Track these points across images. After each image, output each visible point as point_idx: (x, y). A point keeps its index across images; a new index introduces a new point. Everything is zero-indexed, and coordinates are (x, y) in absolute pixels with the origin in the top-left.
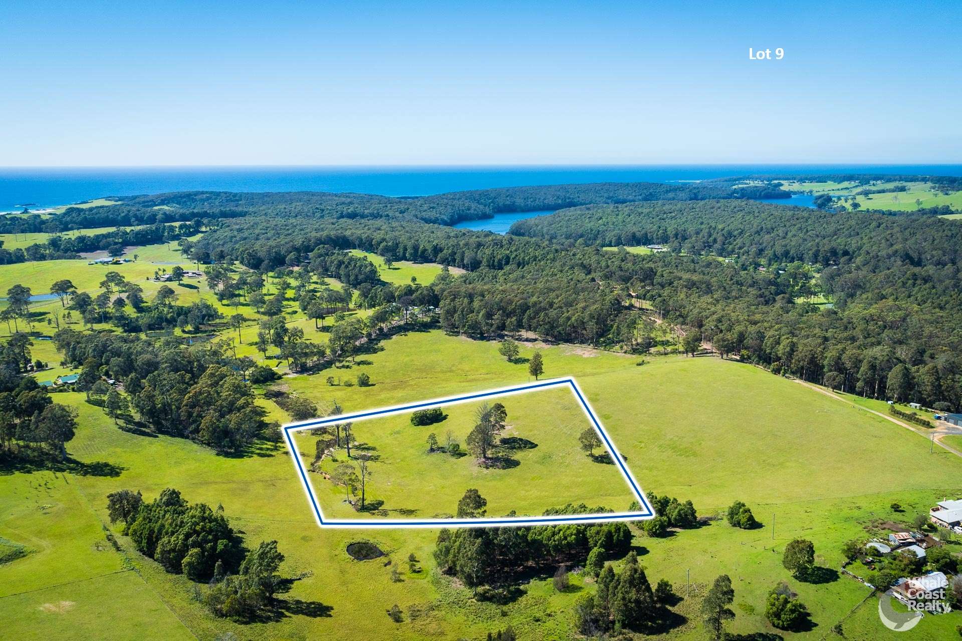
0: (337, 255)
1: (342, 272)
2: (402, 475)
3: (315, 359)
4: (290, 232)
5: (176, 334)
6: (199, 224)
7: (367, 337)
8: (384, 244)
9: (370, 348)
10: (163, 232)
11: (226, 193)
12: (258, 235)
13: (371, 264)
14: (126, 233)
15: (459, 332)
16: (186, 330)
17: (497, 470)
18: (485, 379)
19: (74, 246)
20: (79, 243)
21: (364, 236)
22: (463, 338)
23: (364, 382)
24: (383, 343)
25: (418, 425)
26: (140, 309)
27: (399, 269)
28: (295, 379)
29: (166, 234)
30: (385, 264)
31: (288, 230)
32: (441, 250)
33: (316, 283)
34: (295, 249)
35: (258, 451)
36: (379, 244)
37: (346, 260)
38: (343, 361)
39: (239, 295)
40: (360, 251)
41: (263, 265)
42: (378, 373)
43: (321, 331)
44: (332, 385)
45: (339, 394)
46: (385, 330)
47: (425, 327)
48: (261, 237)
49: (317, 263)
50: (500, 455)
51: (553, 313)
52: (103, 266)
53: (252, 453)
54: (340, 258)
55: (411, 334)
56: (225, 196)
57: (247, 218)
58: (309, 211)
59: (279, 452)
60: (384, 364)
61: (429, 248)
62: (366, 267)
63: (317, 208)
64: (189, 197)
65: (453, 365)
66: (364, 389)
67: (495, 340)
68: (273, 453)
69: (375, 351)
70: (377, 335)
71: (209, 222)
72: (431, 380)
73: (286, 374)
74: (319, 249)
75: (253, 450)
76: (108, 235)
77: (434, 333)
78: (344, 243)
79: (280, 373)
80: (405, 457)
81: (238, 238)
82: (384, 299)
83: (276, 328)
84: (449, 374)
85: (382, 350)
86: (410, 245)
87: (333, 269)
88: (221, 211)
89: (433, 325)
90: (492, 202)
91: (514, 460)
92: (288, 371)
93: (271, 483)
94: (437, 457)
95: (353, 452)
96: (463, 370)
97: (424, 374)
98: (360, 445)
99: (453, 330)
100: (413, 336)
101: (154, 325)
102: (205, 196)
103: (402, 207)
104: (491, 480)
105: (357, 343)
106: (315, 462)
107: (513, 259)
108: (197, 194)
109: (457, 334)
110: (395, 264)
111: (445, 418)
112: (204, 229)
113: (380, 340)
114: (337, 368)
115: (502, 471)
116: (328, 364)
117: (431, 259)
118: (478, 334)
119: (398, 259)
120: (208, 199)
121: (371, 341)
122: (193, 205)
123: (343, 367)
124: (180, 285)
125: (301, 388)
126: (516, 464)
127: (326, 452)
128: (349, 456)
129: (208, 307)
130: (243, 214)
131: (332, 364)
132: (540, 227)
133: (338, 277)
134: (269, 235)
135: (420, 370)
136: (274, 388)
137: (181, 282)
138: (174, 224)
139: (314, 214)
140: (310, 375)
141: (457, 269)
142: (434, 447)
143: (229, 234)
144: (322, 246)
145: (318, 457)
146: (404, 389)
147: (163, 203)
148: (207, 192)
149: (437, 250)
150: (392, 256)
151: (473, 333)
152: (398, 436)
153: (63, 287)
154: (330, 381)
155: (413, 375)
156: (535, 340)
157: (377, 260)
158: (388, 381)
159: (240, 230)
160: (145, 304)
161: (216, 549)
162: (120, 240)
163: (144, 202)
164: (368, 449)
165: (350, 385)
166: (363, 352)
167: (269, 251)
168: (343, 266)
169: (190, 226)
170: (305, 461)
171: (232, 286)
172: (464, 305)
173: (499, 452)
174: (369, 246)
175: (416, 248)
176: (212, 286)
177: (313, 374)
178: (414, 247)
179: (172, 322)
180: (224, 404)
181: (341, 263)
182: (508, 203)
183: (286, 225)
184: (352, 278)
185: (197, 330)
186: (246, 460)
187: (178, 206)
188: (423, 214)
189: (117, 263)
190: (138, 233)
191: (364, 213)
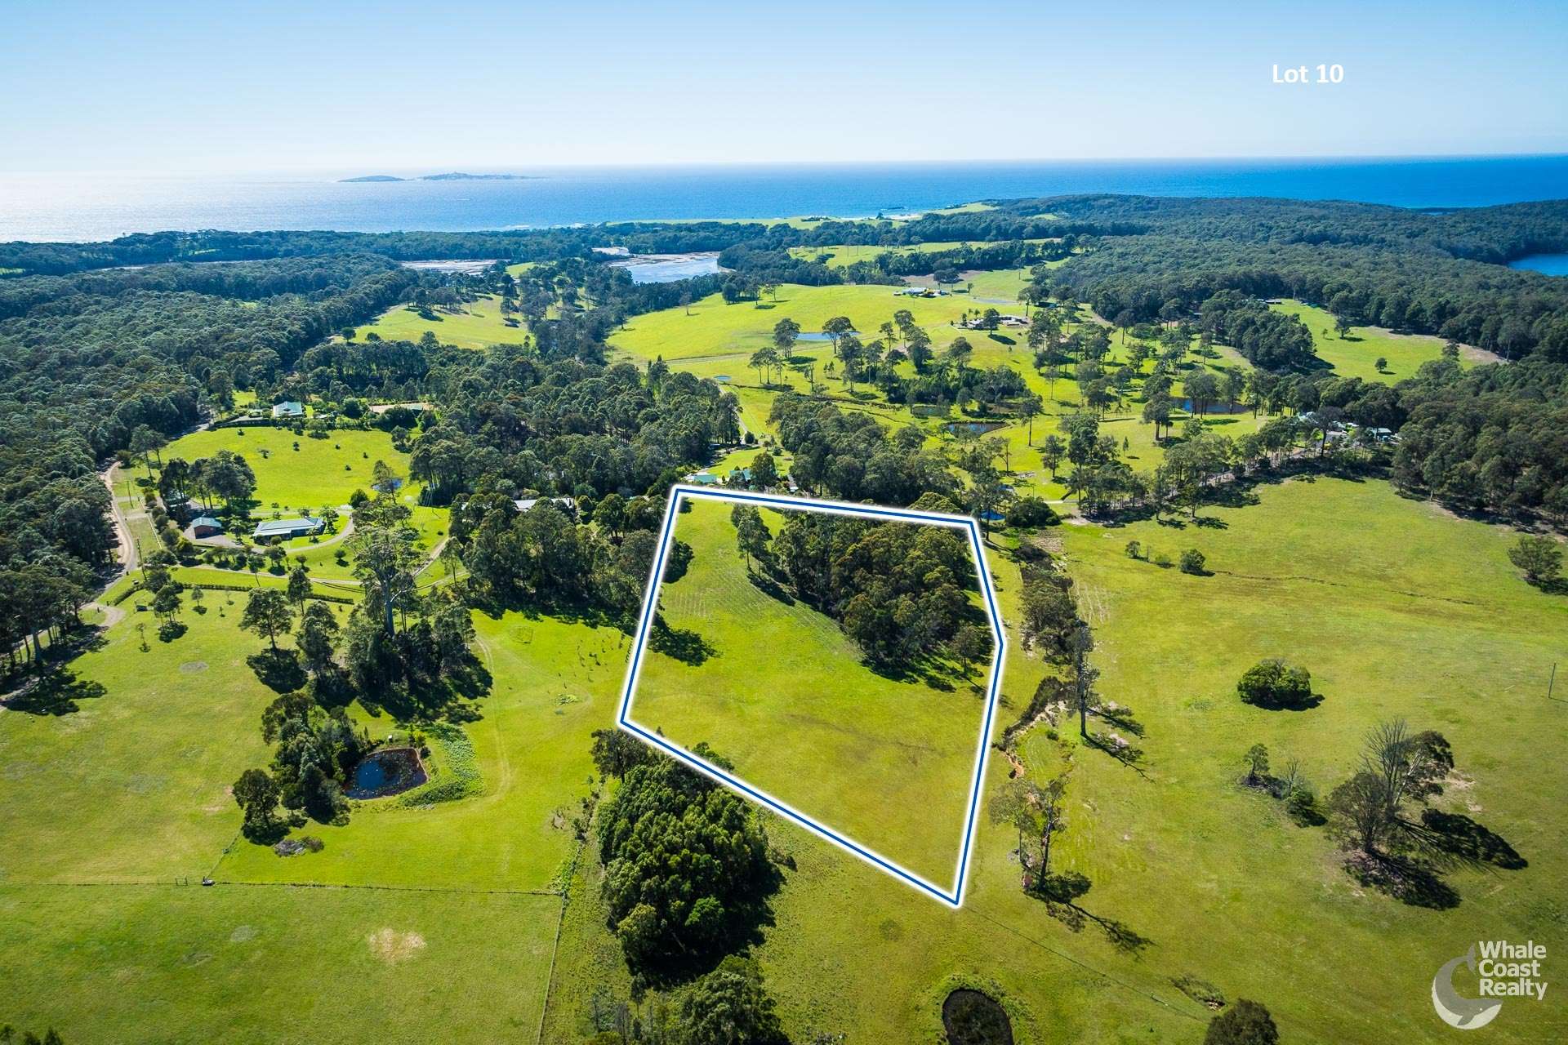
0: (1249, 308)
1: (1246, 339)
2: (1163, 822)
3: (1127, 497)
4: (1197, 261)
5: (952, 413)
6: (1070, 244)
7: (1234, 472)
8: (1344, 293)
9: (1232, 496)
10: (1020, 253)
11: (1138, 197)
12: (1146, 265)
13: (1304, 330)
14: (970, 252)
15: (1426, 493)
16: (969, 409)
17: (1387, 899)
18: (1453, 616)
19: (905, 266)
20: (911, 262)
21: (1310, 277)
22: (1434, 507)
23: (1194, 566)
24: (1261, 490)
25: (1249, 703)
26: (922, 369)
27: (1359, 340)
28: (1079, 529)
29: (1023, 255)
30: (1336, 329)
31: (1196, 258)
32: (1454, 313)
33: (1197, 352)
34: (1181, 292)
35: (933, 673)
36: (1332, 293)
37: (1259, 319)
38: (1175, 511)
39: (1072, 361)
40: (1299, 303)
41: (1120, 317)
42: (1228, 550)
43: (1161, 445)
44: (1135, 557)
45: (1137, 578)
46: (1274, 464)
47: (1355, 470)
48: (1150, 268)
49: (1209, 319)
50: (1411, 855)
52: (908, 299)
53: (922, 673)
54: (1250, 314)
55: (1322, 481)
56: (1136, 201)
57: (1146, 237)
58: (1247, 228)
59: (968, 684)
60: (1248, 532)
61: (1429, 306)
62: (1293, 333)
63: (1262, 225)
64: (1086, 202)
65: (1392, 565)
66: (1189, 578)
67: (1509, 523)
68: (955, 684)
69: (1240, 503)
70: (1256, 471)
71: (1087, 241)
72: (1330, 589)
73: (1070, 517)
74: (1219, 297)
75: (926, 666)
76: (948, 254)
77: (1375, 488)
78: (1273, 287)
79: (1060, 513)
80: (1190, 777)
81: (1115, 268)
82: (1299, 401)
83: (1077, 434)
84: (1377, 583)
85: (1255, 502)
86: (1391, 298)
87: (1232, 332)
88: (1114, 225)
89: (1376, 468)
91: (1443, 886)
92: (1077, 513)
93: (912, 755)
94: (1257, 799)
95: (1095, 726)
96: (1409, 581)
97: (1322, 572)
98: (1117, 712)
99: (1416, 487)
100: (1325, 484)
101: (929, 394)
102: (1107, 201)
103: (1415, 227)
104: (1362, 925)
105: (1212, 482)
106: (1017, 727)
108: (1097, 198)
109: (1422, 495)
110: (1355, 331)
111: (1314, 702)
112: (1077, 250)
113: (1257, 483)
114: (1160, 522)
115: (1400, 909)
116: (1146, 513)
117: (1430, 327)
118: (1472, 503)
119: (1364, 322)
120: (1110, 205)
121: (1241, 480)
122: (1088, 214)
123: (1171, 523)
124: (991, 336)
125: (1080, 550)
126: (1446, 899)
127: (1049, 707)
128: (1083, 733)
129: (1012, 376)
130: (1141, 231)
131: (1152, 514)
133: (1238, 345)
134: (1163, 265)
135: (1317, 561)
136: (1037, 541)
137: (994, 332)
138: (1040, 241)
139: (1254, 233)
140: (1107, 526)
141: (1478, 351)
142: (1259, 773)
143: (1105, 260)
144: (1226, 291)
145: (1028, 718)
146: (1264, 597)
147: (1048, 211)
148: (1112, 196)
149: (1444, 312)
150: (1352, 315)
151: (1460, 500)
152: (1200, 714)
153: (839, 326)
154: (1133, 551)
155: (1298, 570)
157: (1318, 322)
158: (1240, 571)
159: (1123, 255)
160: (931, 362)
161: (686, 917)
162: (962, 261)
163: (1024, 208)
164: (1129, 727)
165: (1166, 565)
166: (1216, 500)
167: (1138, 294)
168: (1250, 329)
169: (1059, 246)
170: (1000, 718)
171: (1060, 345)
172: (1453, 439)
173: (1411, 848)
174: (1314, 295)
175: (1402, 305)
176: (1034, 342)
177: (1113, 526)
178: (1398, 304)
179: (951, 395)
180: (908, 571)
181: (1250, 322)
183: (1195, 251)
184: (1261, 351)
185: (983, 412)
186: (903, 685)
187: (1067, 214)
188: (1454, 240)
189: (929, 295)
190: (986, 252)
191: (1339, 235)
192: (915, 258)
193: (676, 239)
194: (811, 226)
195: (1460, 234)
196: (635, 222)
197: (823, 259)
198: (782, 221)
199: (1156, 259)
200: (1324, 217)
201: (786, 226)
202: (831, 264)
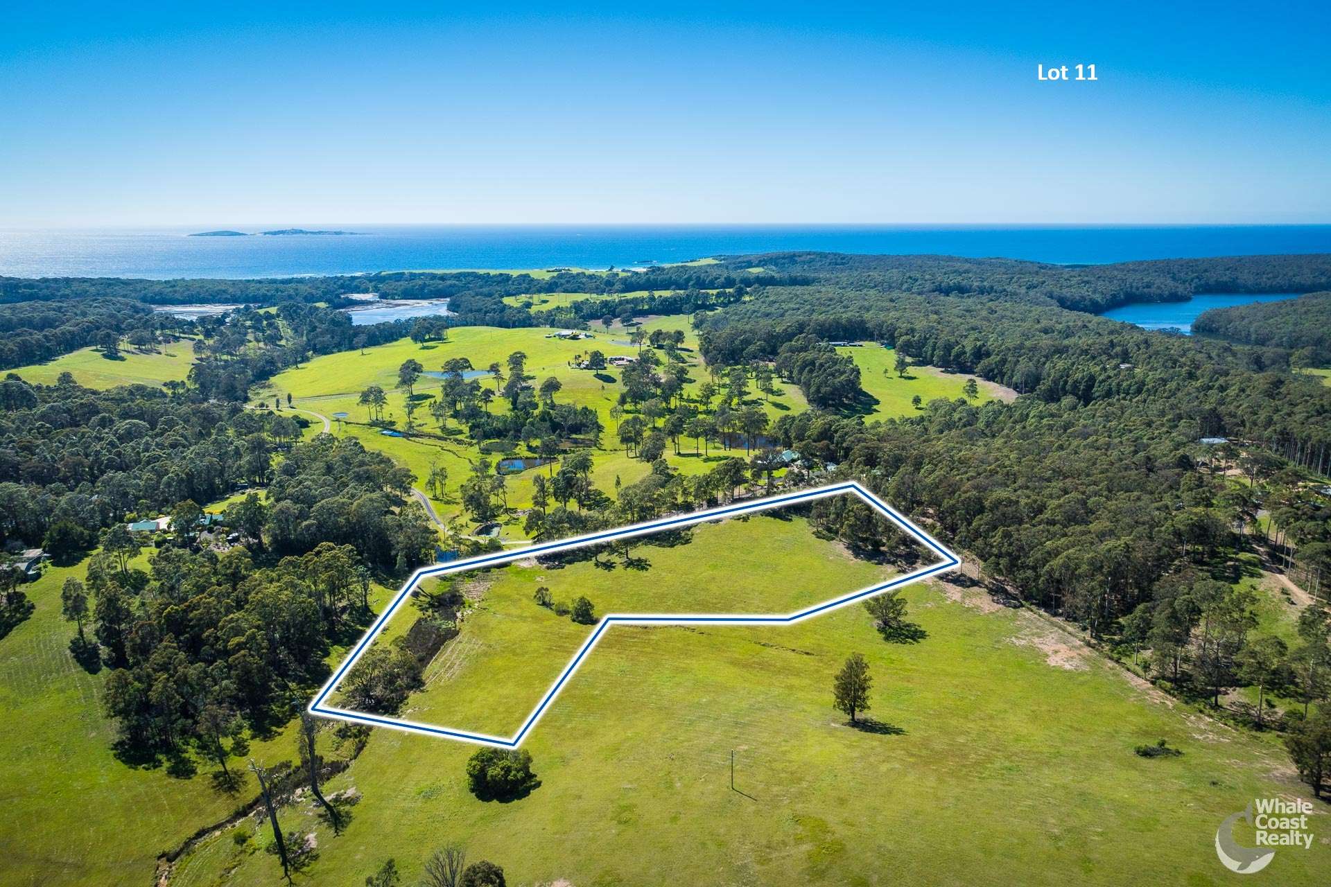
5: (517, 449)
6: (741, 293)
8: (910, 335)
10: (696, 301)
13: (854, 370)
14: (653, 300)
19: (597, 311)
20: (601, 308)
21: (889, 322)
22: (839, 547)
26: (516, 406)
27: (915, 378)
29: (700, 302)
30: (895, 369)
32: (988, 355)
36: (900, 337)
40: (877, 345)
44: (543, 603)
51: (1025, 533)
52: (559, 341)
55: (756, 520)
61: (969, 349)
62: (844, 373)
64: (792, 258)
67: (893, 563)
69: (674, 543)
77: (799, 527)
85: (688, 542)
86: (941, 342)
90: (1197, 277)
101: (504, 430)
102: (809, 257)
107: (1101, 382)
108: (801, 255)
109: (834, 535)
110: (911, 371)
112: (746, 299)
117: (969, 367)
118: (871, 543)
119: (921, 363)
122: (791, 268)
124: (596, 375)
132: (1246, 321)
136: (467, 585)
137: (600, 372)
138: (710, 292)
139: (902, 284)
141: (1005, 388)
147: (760, 264)
148: (814, 253)
151: (864, 540)
153: (458, 367)
154: (540, 597)
156: (974, 583)
162: (644, 307)
163: (740, 262)
165: (563, 612)
169: (731, 295)
174: (890, 339)
175: (949, 348)
178: (946, 347)
182: (1225, 279)
184: (813, 389)
187: (774, 268)
188: (1064, 291)
189: (575, 338)
190: (666, 299)
191: (971, 286)
192: (605, 304)
193: (424, 286)
194: (547, 277)
195: (1071, 286)
196: (406, 272)
197: (528, 305)
198: (524, 272)
199: (797, 306)
200: (967, 271)
201: (527, 276)
202: (533, 310)
